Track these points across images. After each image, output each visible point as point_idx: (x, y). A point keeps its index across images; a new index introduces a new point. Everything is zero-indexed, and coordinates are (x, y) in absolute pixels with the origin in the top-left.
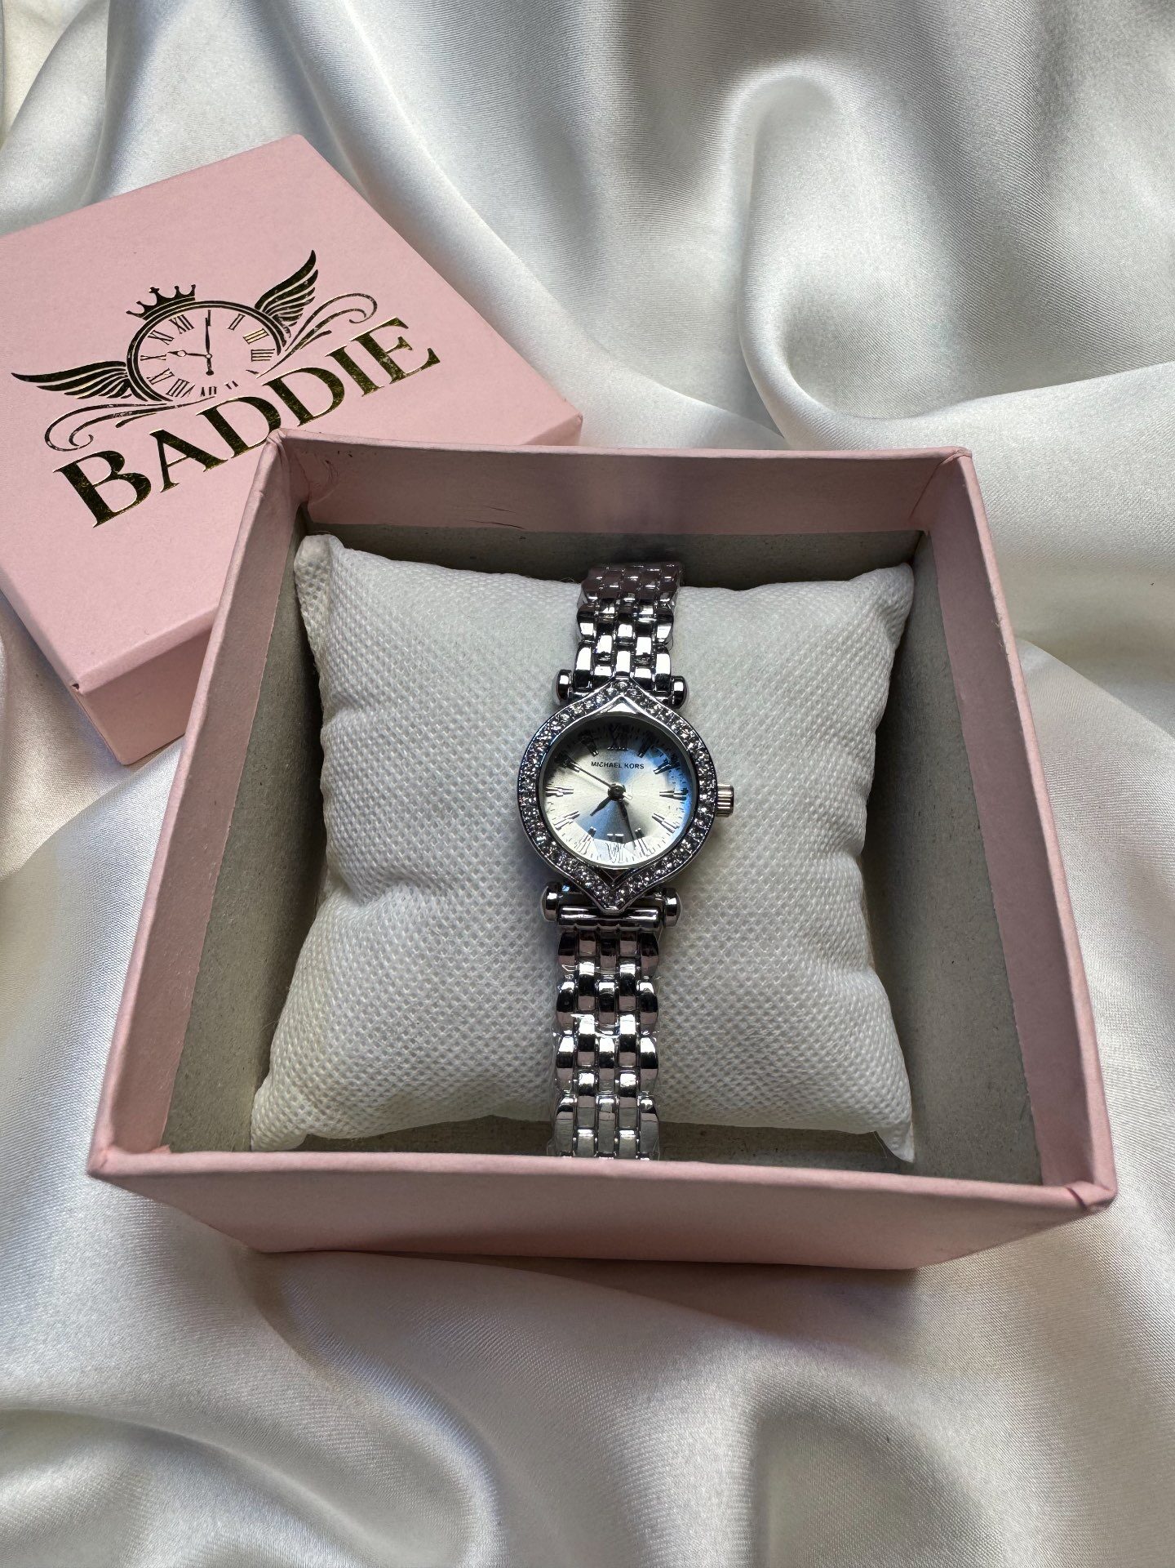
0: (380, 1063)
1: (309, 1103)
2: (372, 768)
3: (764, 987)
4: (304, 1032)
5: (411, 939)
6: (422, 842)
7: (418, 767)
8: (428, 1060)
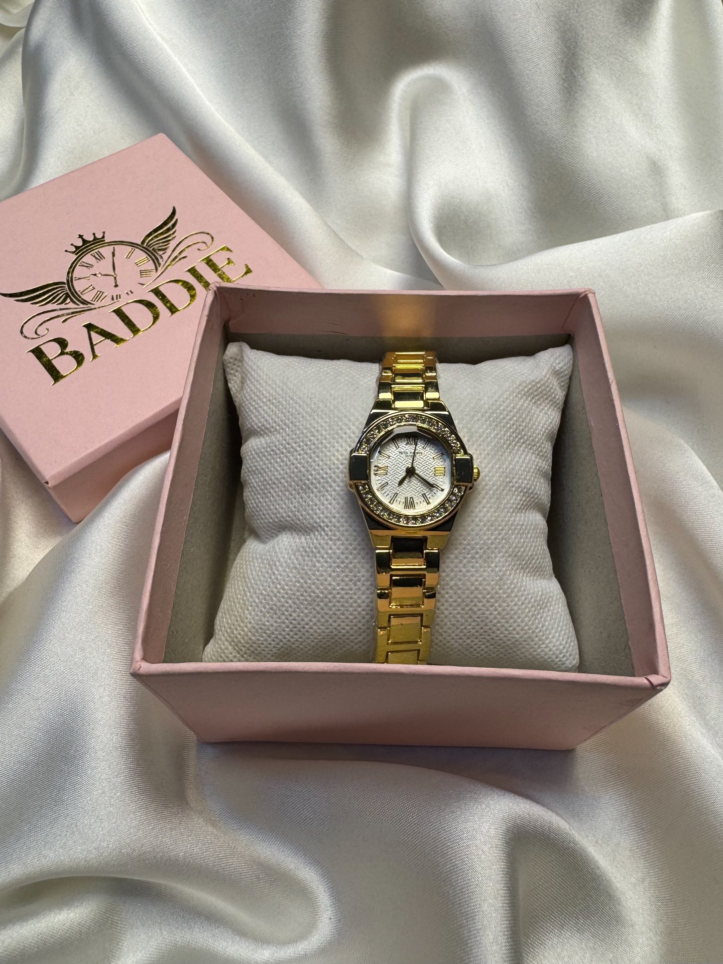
0: (273, 628)
1: (235, 651)
2: (268, 468)
3: (486, 585)
4: (232, 611)
5: (290, 559)
6: (295, 507)
7: (292, 467)
8: (299, 626)
